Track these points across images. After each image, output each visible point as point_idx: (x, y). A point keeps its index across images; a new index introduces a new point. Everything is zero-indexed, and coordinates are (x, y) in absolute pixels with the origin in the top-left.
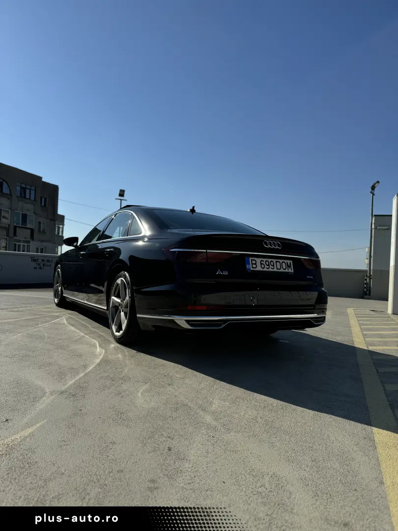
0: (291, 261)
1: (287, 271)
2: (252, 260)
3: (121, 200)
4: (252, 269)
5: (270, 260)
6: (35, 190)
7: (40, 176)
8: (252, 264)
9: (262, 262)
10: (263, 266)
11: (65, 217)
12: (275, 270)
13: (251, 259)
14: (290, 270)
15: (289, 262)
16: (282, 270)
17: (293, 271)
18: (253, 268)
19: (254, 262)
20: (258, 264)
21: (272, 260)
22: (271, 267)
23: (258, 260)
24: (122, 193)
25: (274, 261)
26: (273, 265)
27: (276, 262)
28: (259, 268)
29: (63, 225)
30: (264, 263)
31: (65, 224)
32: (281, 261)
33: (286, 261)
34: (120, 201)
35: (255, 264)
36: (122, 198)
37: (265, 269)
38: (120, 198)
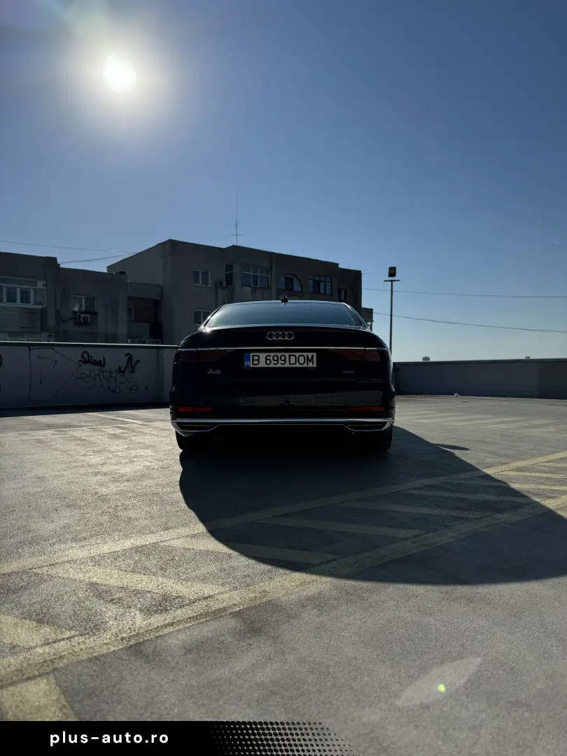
0: (315, 354)
1: (305, 365)
2: (253, 356)
3: (392, 281)
4: (252, 366)
5: (279, 355)
6: (331, 282)
7: (336, 262)
8: (253, 360)
9: (268, 357)
10: (268, 362)
11: (374, 311)
12: (287, 365)
13: (251, 354)
14: (310, 365)
15: (310, 355)
16: (297, 365)
17: (315, 365)
18: (253, 364)
19: (256, 358)
20: (262, 360)
21: (284, 354)
22: (280, 361)
23: (263, 356)
24: (392, 272)
25: (287, 355)
26: (285, 360)
27: (290, 356)
28: (262, 364)
29: (372, 321)
30: (271, 358)
31: (374, 320)
32: (297, 354)
33: (305, 354)
34: (390, 283)
35: (258, 360)
36: (394, 278)
37: (272, 365)
38: (391, 278)
